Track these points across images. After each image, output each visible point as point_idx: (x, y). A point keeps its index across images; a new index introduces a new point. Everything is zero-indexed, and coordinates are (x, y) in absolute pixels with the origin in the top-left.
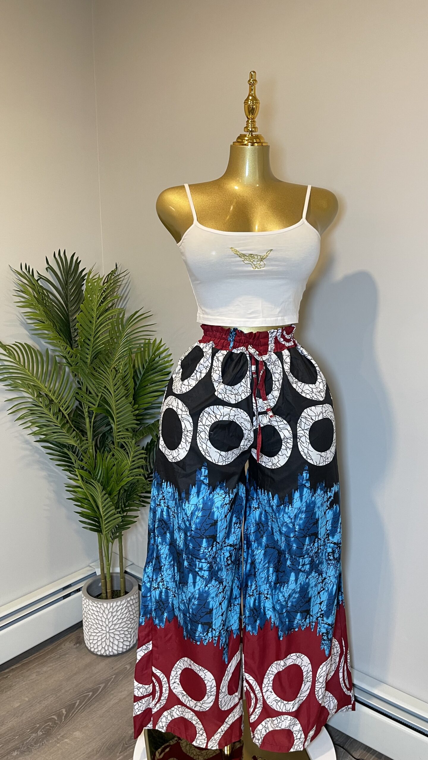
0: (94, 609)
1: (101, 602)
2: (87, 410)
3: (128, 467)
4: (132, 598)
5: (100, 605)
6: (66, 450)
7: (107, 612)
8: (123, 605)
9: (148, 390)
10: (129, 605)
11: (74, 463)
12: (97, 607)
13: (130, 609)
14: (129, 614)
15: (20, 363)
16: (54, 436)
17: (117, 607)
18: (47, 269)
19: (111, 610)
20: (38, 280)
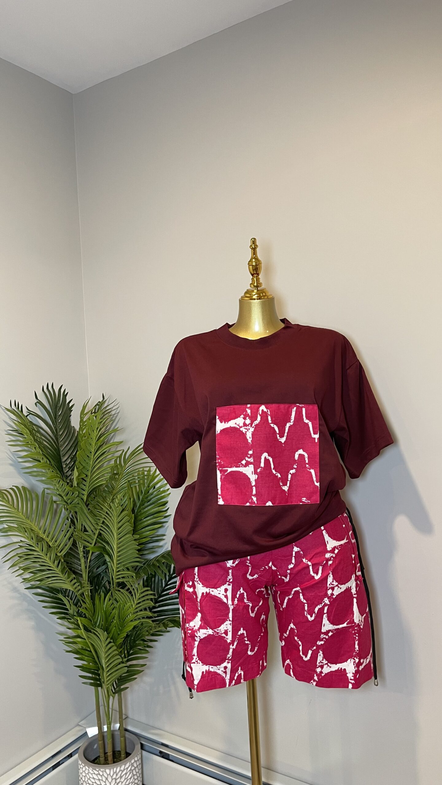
0: (95, 776)
1: (102, 768)
2: (82, 550)
3: (132, 610)
4: (136, 759)
5: (103, 771)
6: (60, 596)
7: (110, 779)
8: (127, 768)
9: (146, 523)
10: (133, 768)
11: (69, 609)
12: (99, 774)
13: (135, 773)
14: (134, 778)
15: (13, 506)
16: (49, 581)
17: (121, 772)
18: (36, 404)
19: (114, 776)
20: (27, 416)
